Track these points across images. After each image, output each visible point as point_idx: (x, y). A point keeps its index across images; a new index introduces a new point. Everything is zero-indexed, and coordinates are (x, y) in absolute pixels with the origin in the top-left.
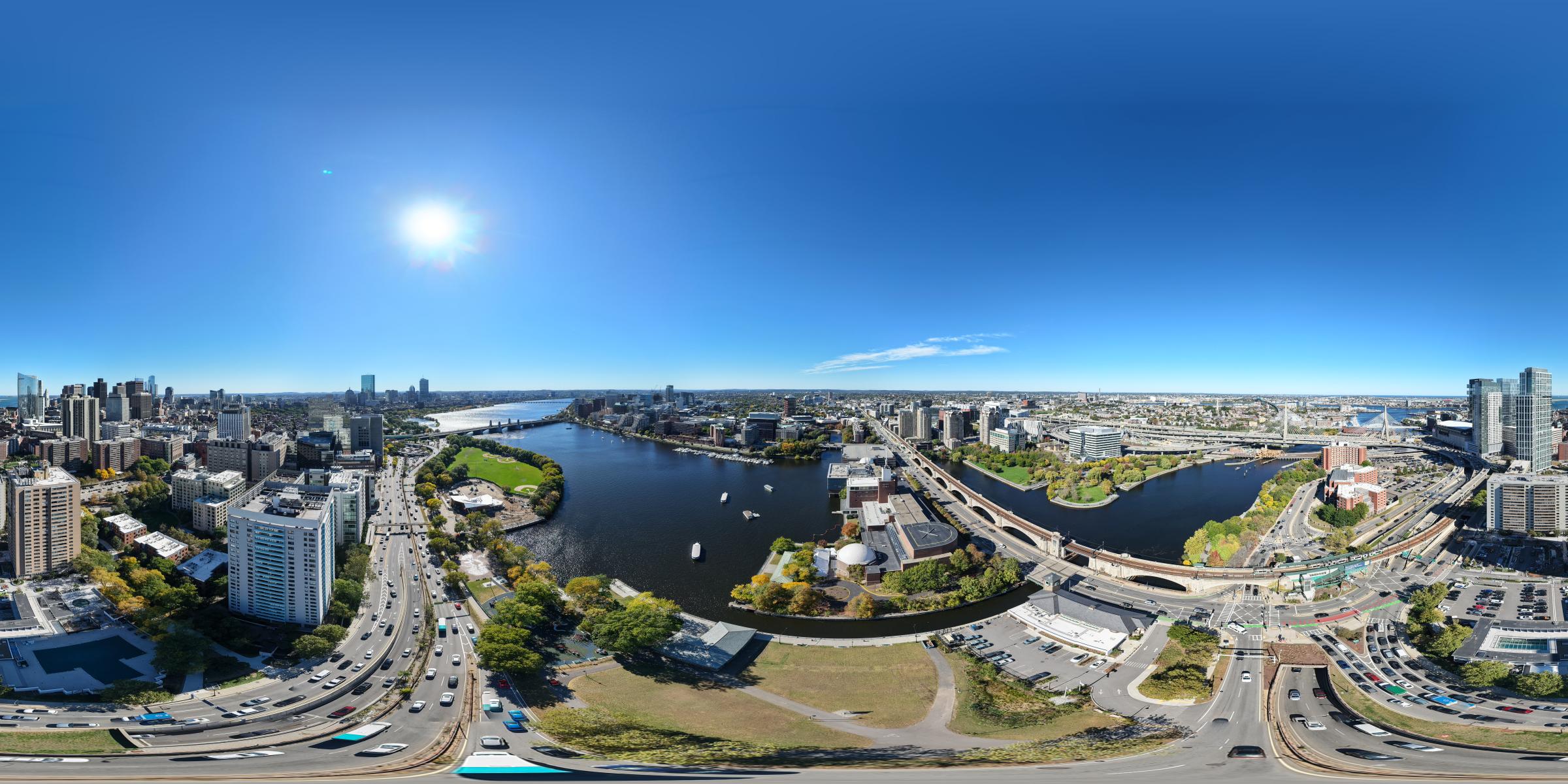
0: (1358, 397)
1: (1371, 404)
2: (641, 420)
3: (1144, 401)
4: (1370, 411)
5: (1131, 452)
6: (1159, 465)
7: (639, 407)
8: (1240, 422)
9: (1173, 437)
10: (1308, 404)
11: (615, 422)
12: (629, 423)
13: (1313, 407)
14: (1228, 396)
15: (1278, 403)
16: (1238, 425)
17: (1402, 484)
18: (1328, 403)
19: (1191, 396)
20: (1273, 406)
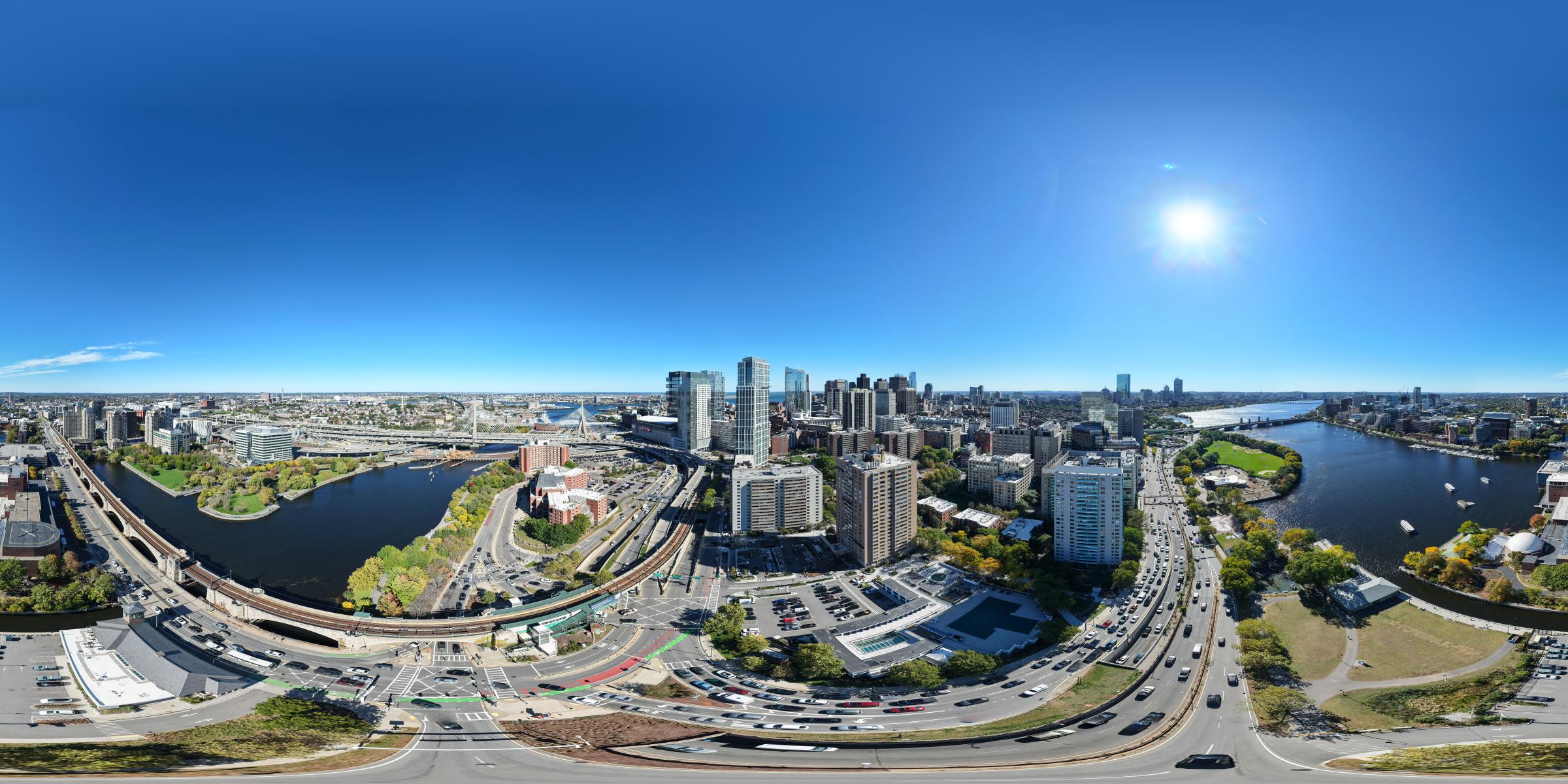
0: (544, 394)
1: (559, 401)
2: (1382, 419)
3: (328, 400)
4: (558, 407)
5: (304, 454)
6: (333, 469)
7: (1386, 407)
8: (426, 420)
9: (354, 437)
10: (495, 402)
11: (1360, 421)
12: (1371, 421)
13: (500, 404)
14: (413, 394)
15: (464, 401)
16: (423, 423)
17: (614, 487)
18: (514, 401)
19: (376, 395)
20: (460, 404)
